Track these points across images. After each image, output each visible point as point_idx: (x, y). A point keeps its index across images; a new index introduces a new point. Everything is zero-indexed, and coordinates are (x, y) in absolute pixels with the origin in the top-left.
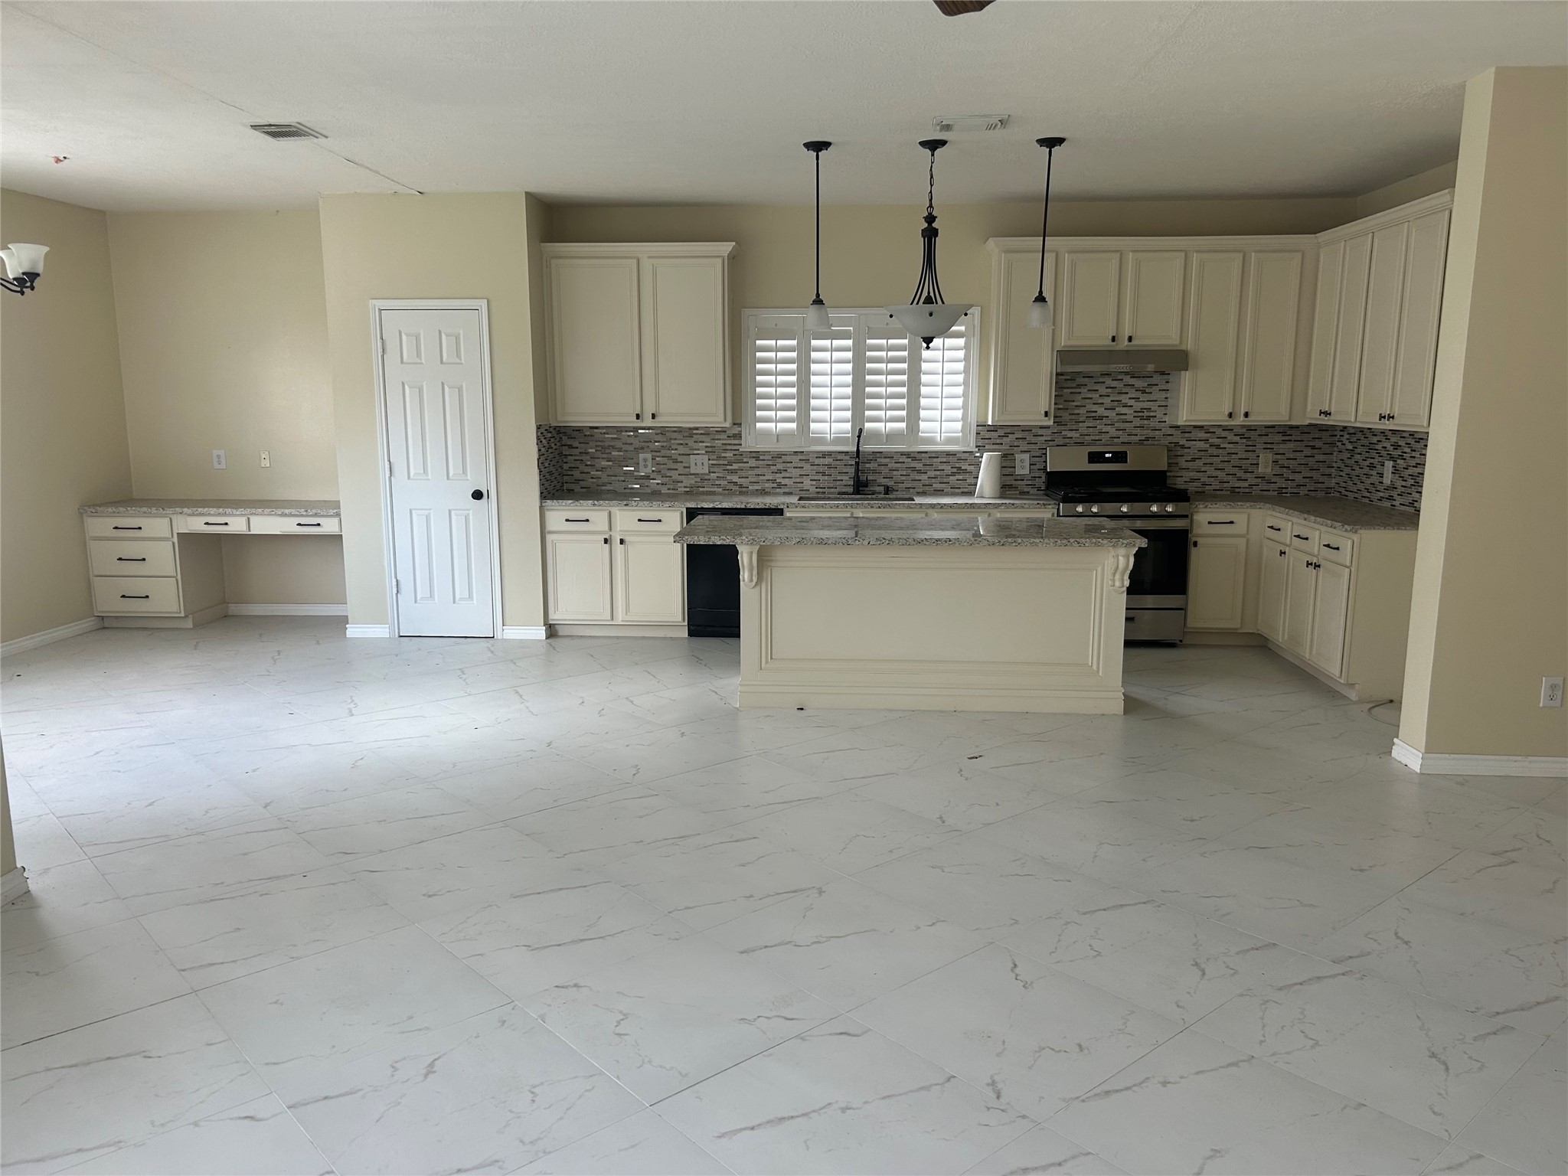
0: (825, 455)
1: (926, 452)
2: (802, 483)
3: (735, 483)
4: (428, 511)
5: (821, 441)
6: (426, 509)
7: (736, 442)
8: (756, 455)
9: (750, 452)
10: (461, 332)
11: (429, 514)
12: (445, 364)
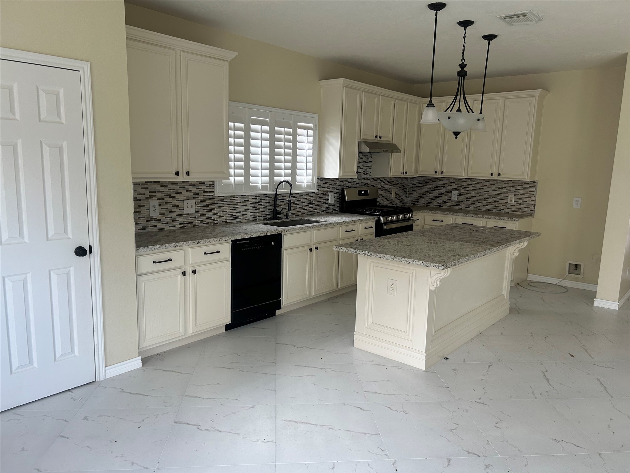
0: (256, 197)
1: (298, 193)
2: (246, 215)
3: (211, 219)
4: (24, 276)
5: (255, 188)
6: (22, 274)
7: (211, 190)
8: (222, 199)
9: (219, 197)
10: (62, 91)
11: (26, 278)
12: (43, 122)
